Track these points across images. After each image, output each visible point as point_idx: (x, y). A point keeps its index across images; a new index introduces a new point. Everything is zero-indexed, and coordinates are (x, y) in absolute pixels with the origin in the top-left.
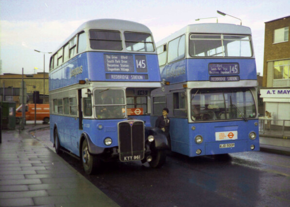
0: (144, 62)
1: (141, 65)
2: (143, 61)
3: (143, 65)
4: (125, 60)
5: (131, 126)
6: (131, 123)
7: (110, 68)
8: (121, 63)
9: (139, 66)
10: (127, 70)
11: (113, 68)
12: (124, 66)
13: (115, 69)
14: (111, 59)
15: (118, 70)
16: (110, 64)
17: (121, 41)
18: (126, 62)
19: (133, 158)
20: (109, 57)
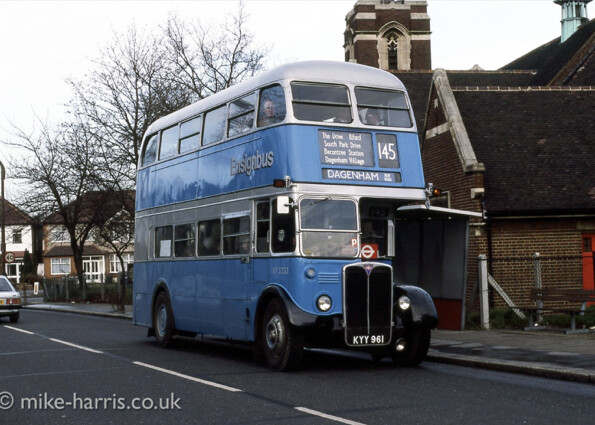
0: (392, 147)
1: (387, 154)
2: (390, 145)
3: (391, 154)
4: (357, 142)
5: (368, 275)
6: (368, 268)
7: (330, 156)
8: (349, 148)
9: (384, 156)
10: (361, 162)
11: (336, 157)
12: (355, 154)
13: (339, 160)
14: (331, 141)
15: (344, 161)
16: (329, 149)
17: (350, 106)
18: (359, 146)
19: (369, 340)
20: (328, 137)
